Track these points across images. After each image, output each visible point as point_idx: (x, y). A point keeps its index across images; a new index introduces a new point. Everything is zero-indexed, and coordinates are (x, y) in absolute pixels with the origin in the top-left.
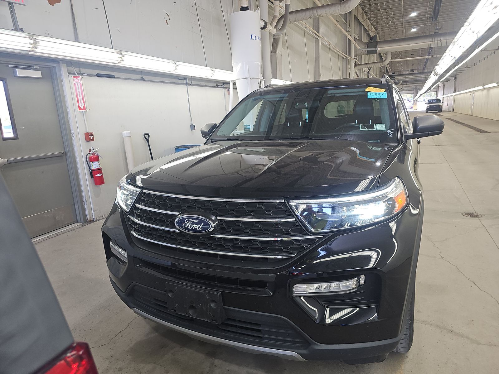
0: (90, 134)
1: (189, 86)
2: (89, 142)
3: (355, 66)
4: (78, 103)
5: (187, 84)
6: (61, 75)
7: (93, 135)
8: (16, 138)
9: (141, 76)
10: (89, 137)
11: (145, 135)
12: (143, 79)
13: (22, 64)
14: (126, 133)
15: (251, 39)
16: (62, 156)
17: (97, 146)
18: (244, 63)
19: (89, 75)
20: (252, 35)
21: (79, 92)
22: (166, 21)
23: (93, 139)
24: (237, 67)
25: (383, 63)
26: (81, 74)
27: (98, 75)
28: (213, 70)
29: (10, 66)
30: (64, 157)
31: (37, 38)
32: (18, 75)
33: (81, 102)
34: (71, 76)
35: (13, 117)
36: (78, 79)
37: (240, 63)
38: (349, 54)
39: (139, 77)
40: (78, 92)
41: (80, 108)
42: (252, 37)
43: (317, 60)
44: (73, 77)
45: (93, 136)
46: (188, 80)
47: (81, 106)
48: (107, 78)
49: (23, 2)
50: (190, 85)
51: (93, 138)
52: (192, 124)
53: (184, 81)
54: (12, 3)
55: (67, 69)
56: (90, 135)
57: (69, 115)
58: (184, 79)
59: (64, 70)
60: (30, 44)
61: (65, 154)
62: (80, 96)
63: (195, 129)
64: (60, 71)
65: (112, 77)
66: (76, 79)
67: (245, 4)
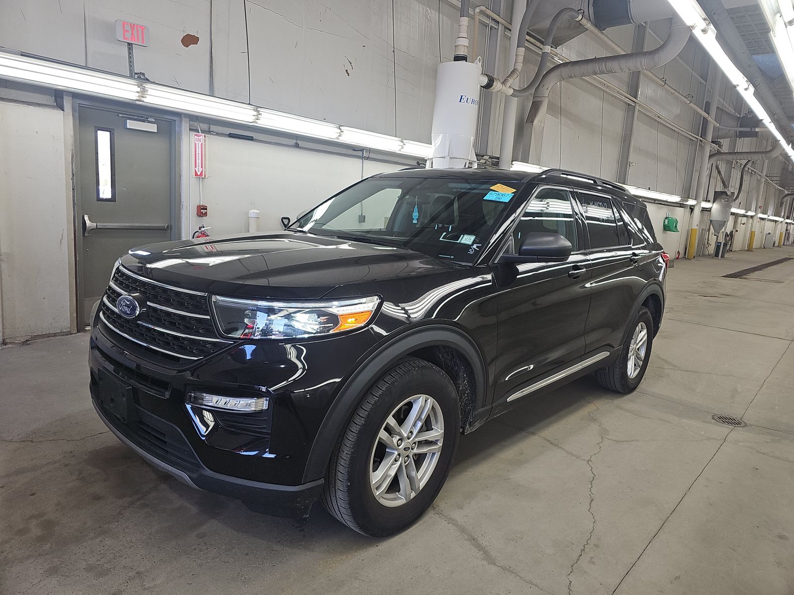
0: (202, 207)
1: (365, 161)
2: (201, 218)
3: (711, 156)
4: (196, 167)
5: (363, 158)
6: (181, 131)
7: (206, 209)
8: (113, 199)
9: (295, 141)
10: (202, 211)
11: (283, 218)
12: (297, 146)
13: (135, 115)
14: (253, 212)
15: (460, 101)
16: (165, 230)
17: (208, 224)
18: (448, 135)
19: (218, 134)
20: (462, 96)
21: (199, 154)
22: (346, 71)
23: (206, 214)
24: (437, 141)
25: (768, 154)
26: (209, 132)
27: (231, 136)
28: (403, 142)
29: (120, 115)
30: (169, 231)
31: (146, 86)
32: (128, 127)
33: (199, 166)
34: (193, 134)
35: (114, 176)
36: (199, 138)
37: (441, 135)
38: (704, 134)
39: (293, 142)
40: (197, 154)
41: (196, 174)
42: (462, 100)
43: (626, 140)
44: (195, 135)
45: (206, 211)
46: (366, 152)
47: (199, 171)
48: (242, 140)
49: (143, 43)
50: (368, 158)
51: (207, 212)
52: (362, 214)
53: (360, 153)
54: (132, 44)
55: (188, 125)
56: (202, 209)
57: (182, 180)
58: (361, 150)
59: (185, 125)
60: (138, 92)
61: (169, 228)
62: (199, 159)
63: (364, 222)
64: (180, 126)
65: (251, 139)
66: (197, 137)
67: (462, 52)
